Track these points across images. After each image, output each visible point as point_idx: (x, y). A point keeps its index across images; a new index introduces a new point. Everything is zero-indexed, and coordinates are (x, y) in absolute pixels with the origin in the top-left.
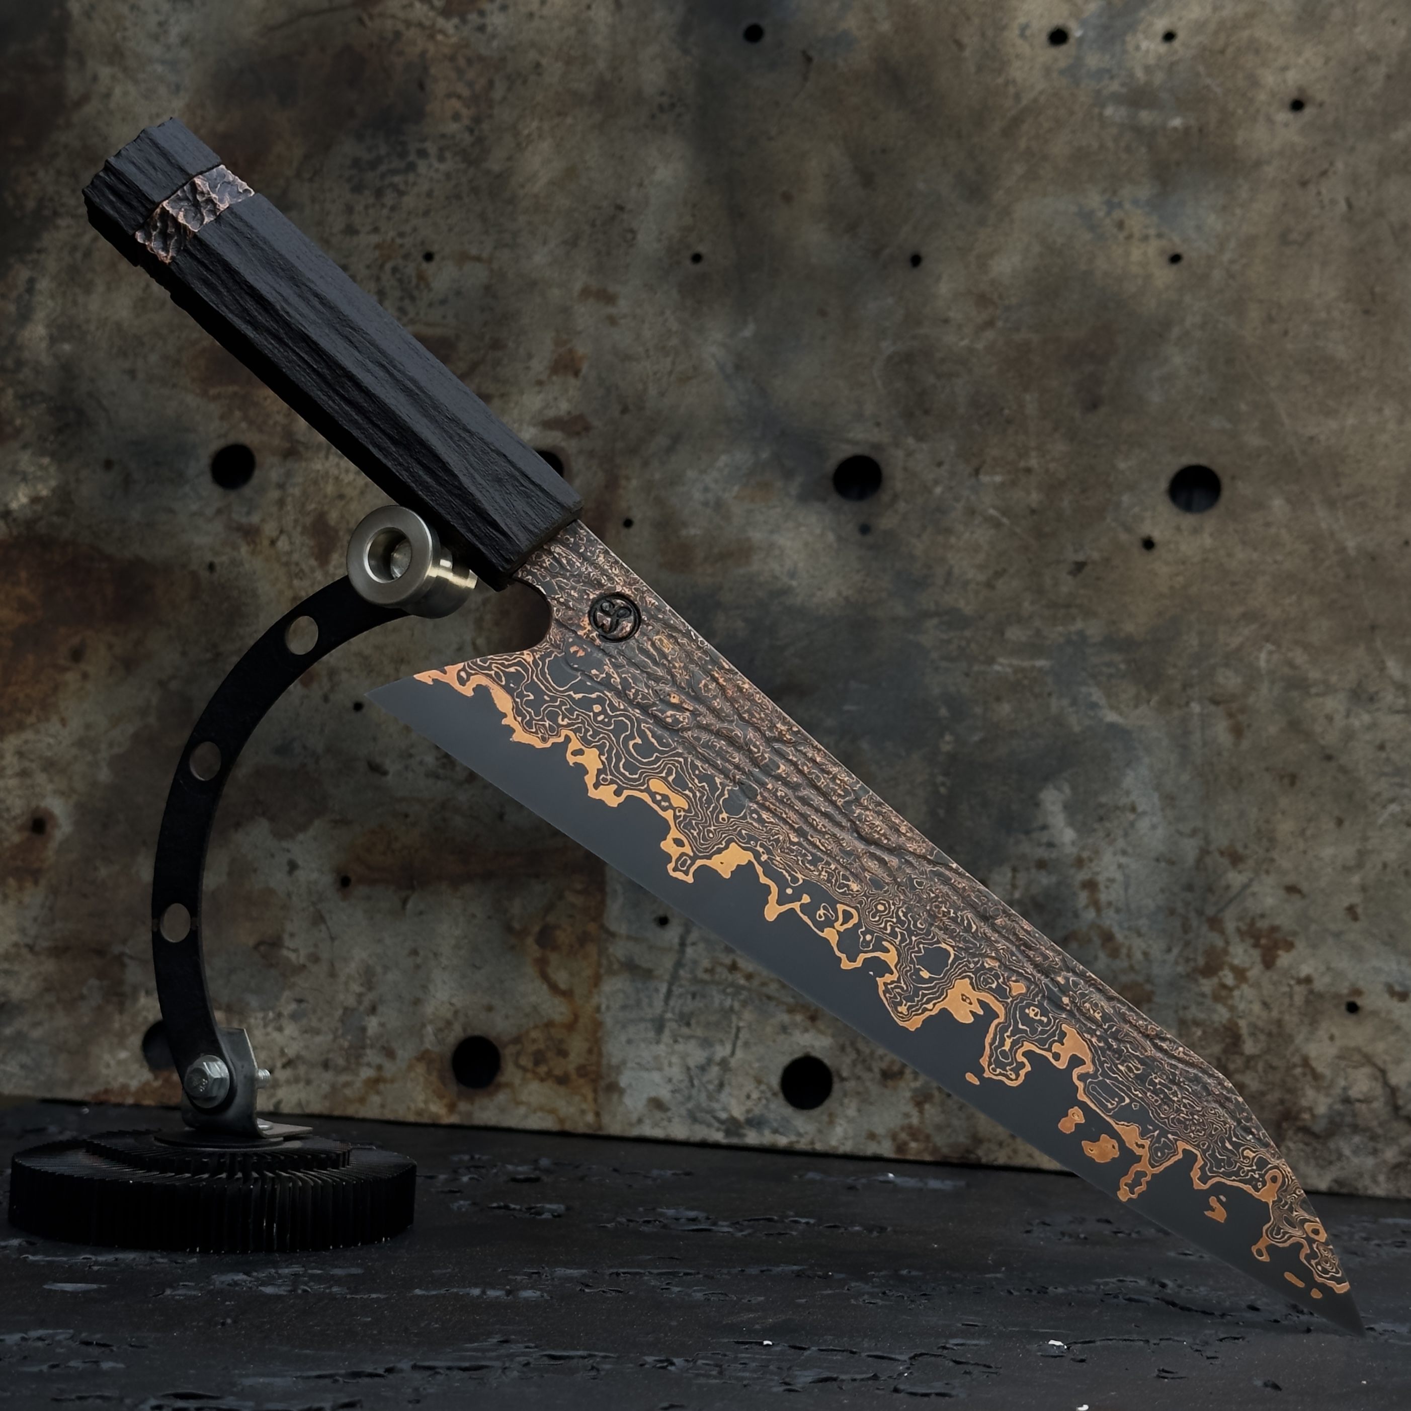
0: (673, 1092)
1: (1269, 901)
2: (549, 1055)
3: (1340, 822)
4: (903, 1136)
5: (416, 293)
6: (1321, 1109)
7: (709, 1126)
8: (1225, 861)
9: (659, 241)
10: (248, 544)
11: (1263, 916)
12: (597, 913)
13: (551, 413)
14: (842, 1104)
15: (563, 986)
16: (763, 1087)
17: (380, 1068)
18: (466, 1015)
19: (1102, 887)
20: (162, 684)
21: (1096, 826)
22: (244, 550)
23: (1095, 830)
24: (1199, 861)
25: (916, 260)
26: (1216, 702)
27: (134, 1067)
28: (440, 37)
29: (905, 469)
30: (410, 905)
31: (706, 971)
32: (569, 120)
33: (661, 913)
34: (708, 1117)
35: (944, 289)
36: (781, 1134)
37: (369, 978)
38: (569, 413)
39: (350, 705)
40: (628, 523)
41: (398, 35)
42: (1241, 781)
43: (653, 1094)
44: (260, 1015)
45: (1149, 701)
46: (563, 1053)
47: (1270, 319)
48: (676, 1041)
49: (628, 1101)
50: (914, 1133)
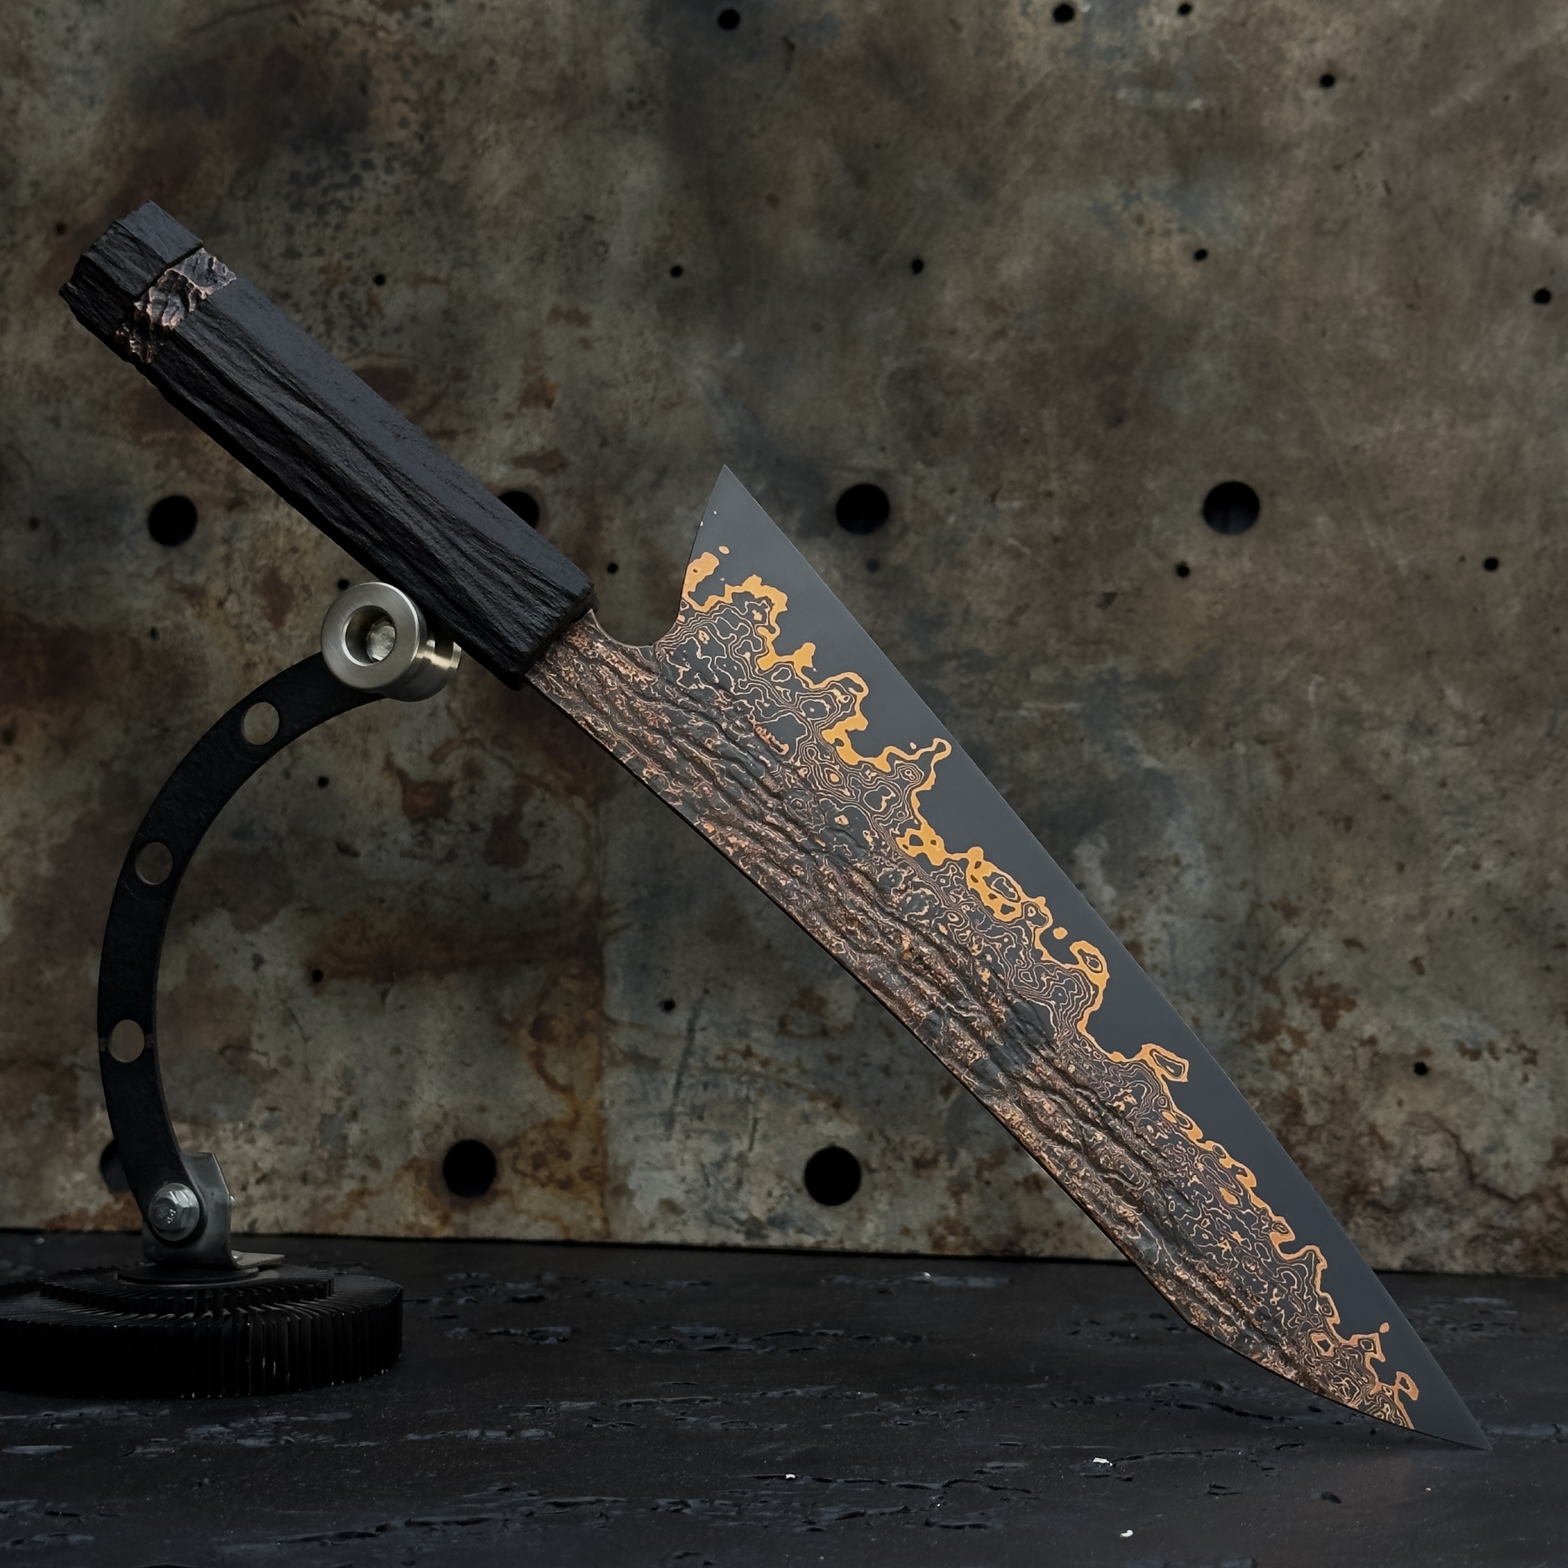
0: (687, 1192)
1: (1328, 957)
2: (550, 1157)
3: (1401, 867)
4: (940, 1230)
5: (367, 320)
6: (1391, 1181)
7: (728, 1227)
8: (1278, 915)
9: (635, 253)
10: (193, 606)
11: (1321, 973)
12: (596, 1000)
13: (522, 449)
14: (872, 1198)
15: (562, 1081)
16: (785, 1183)
17: (364, 1179)
18: (457, 1118)
19: (1146, 949)
20: (104, 765)
21: (1137, 882)
22: (189, 612)
23: (1135, 887)
24: (1250, 916)
25: (918, 266)
26: (1262, 742)
27: (93, 1189)
28: (381, 34)
29: (915, 497)
30: (389, 999)
31: (718, 1058)
32: (529, 123)
33: (666, 996)
34: (727, 1219)
35: (949, 296)
36: (807, 1233)
37: (347, 1080)
38: (543, 448)
39: (314, 780)
40: (613, 568)
41: (335, 33)
42: (1292, 826)
43: (665, 1196)
44: (229, 1126)
45: (1189, 743)
46: (565, 1155)
47: (1306, 318)
48: (688, 1137)
49: (638, 1204)
50: (951, 1226)
